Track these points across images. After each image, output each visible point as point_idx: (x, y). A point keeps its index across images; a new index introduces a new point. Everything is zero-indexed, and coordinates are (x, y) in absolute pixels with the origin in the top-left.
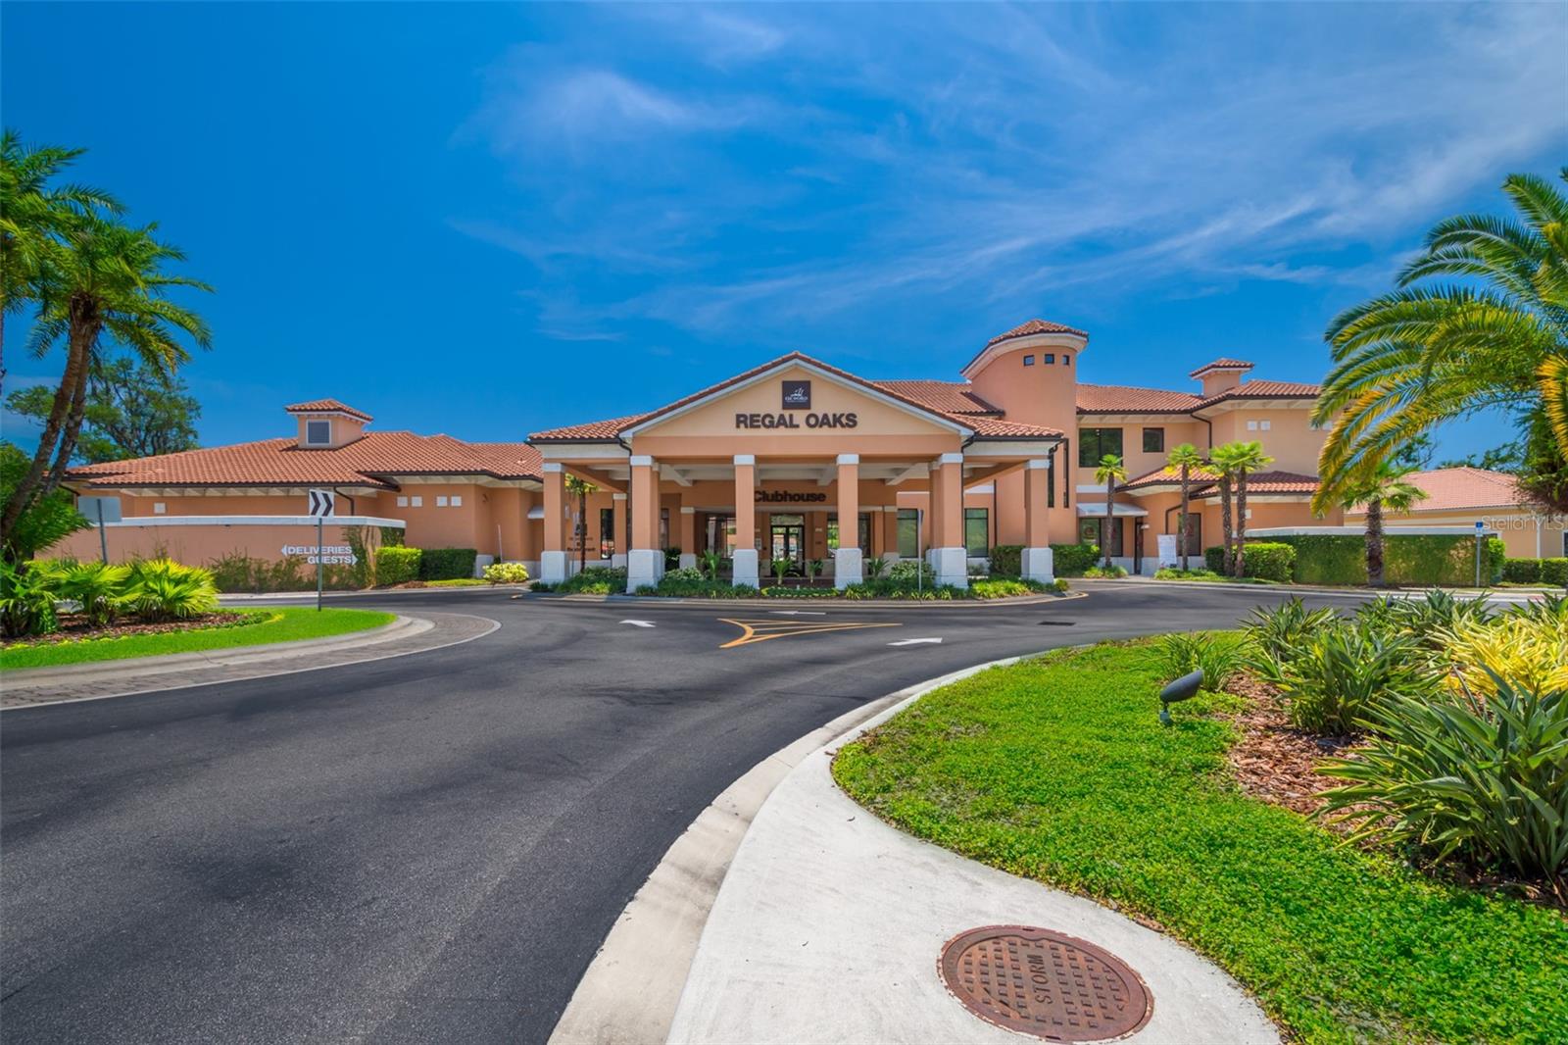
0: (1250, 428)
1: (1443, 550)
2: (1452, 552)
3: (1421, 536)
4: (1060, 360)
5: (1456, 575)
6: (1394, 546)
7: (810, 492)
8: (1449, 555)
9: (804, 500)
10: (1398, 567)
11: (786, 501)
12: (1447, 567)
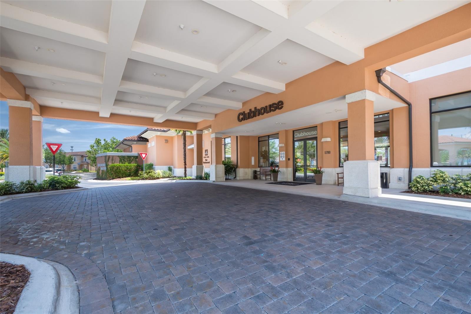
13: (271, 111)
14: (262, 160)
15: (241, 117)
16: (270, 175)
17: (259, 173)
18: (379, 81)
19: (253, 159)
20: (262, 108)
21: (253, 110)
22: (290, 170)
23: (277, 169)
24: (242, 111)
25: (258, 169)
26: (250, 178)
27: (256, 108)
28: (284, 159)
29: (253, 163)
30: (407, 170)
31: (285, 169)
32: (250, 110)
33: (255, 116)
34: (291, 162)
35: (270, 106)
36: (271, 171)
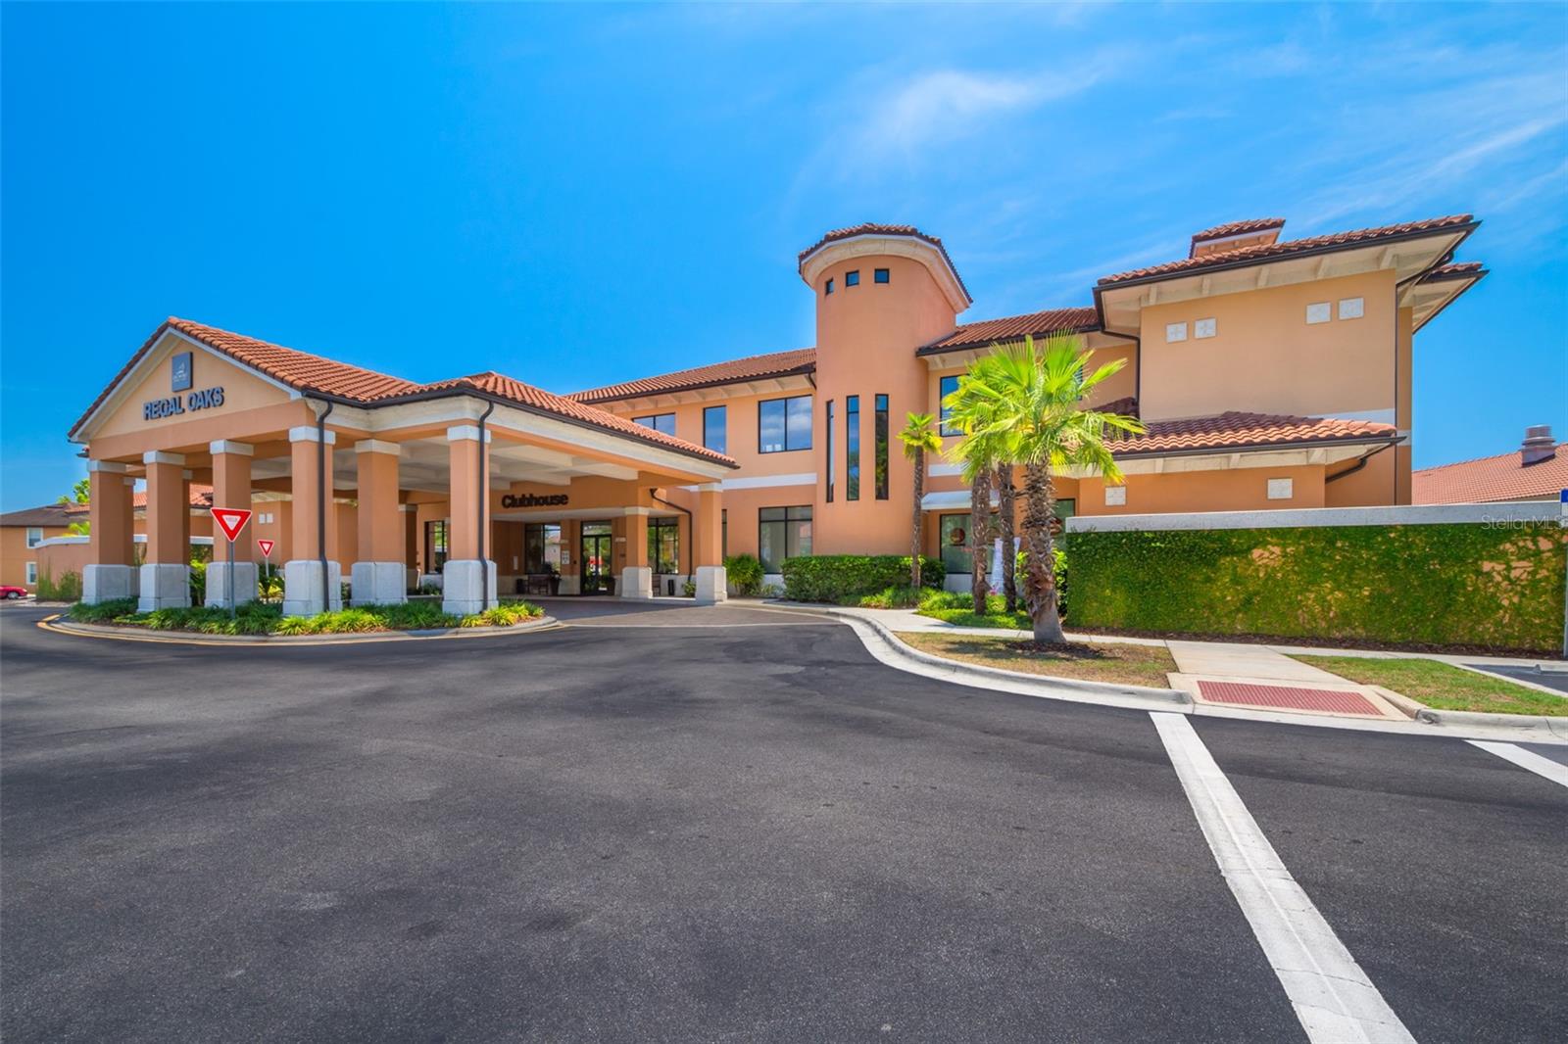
0: (1171, 338)
1: (1461, 560)
2: (1487, 566)
3: (1392, 528)
4: (867, 276)
5: (1499, 623)
6: (1309, 551)
7: (553, 494)
8: (1479, 573)
9: (548, 504)
10: (1322, 600)
11: (531, 505)
12: (1470, 603)
13: (552, 504)
14: (530, 563)
15: (508, 501)
16: (547, 586)
17: (527, 583)
18: (653, 497)
19: (516, 560)
20: (541, 498)
21: (528, 496)
22: (577, 578)
23: (557, 576)
24: (510, 494)
25: (526, 577)
26: (510, 591)
27: (531, 495)
28: (568, 562)
29: (516, 567)
30: (687, 576)
31: (568, 577)
32: (524, 496)
33: (530, 504)
34: (578, 567)
35: (553, 498)
36: (547, 579)
